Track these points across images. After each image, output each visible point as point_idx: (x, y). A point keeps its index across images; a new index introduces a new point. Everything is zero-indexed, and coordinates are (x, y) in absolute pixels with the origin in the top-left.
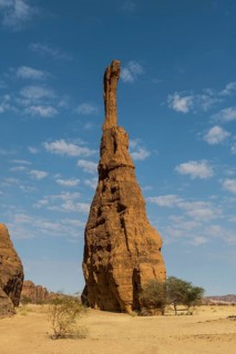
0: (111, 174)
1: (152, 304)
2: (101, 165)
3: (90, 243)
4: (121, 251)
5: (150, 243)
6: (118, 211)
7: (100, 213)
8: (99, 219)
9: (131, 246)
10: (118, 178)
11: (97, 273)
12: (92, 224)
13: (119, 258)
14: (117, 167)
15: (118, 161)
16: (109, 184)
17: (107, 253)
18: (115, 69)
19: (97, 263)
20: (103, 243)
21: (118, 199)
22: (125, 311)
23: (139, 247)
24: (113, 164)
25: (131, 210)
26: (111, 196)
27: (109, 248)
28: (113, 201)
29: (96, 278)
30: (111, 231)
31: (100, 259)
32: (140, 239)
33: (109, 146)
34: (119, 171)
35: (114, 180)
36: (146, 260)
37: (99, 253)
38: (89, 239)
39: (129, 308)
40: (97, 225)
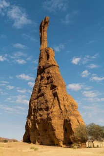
0: (46, 71)
1: (79, 140)
2: (40, 67)
3: (33, 107)
4: (56, 110)
5: (73, 105)
6: (51, 89)
7: (40, 90)
8: (40, 94)
9: (62, 107)
10: (51, 72)
11: (38, 124)
12: (34, 97)
13: (55, 113)
14: (50, 66)
15: (50, 63)
16: (45, 75)
17: (45, 112)
18: (47, 20)
19: (39, 118)
20: (43, 106)
21: (52, 82)
22: (58, 145)
23: (66, 107)
24: (47, 65)
25: (59, 88)
26: (46, 82)
27: (47, 109)
28: (48, 84)
29: (37, 127)
30: (48, 99)
31: (41, 116)
32: (66, 103)
33: (44, 57)
34: (51, 68)
35: (48, 73)
36: (71, 115)
37: (41, 113)
38: (32, 105)
39: (61, 143)
40: (38, 97)
